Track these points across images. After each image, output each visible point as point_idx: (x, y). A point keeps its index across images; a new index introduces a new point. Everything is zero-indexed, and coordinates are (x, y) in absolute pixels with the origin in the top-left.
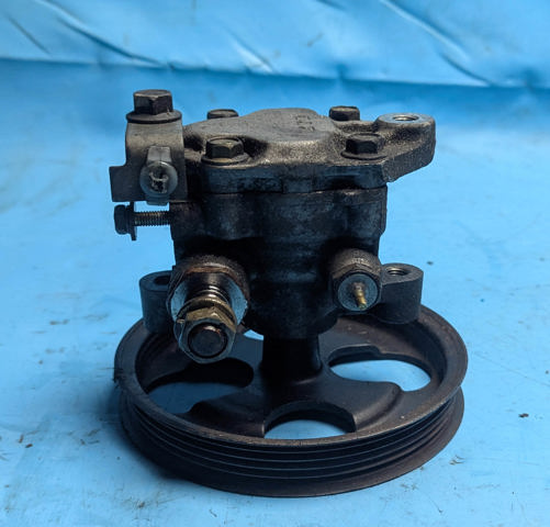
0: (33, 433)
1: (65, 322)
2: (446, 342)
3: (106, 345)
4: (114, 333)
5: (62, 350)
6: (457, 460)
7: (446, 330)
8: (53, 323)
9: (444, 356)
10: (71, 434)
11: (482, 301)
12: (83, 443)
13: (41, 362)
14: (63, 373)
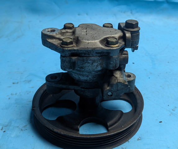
0: (6, 126)
1: (17, 83)
2: (137, 96)
3: (30, 92)
4: (33, 87)
5: (16, 94)
6: (139, 139)
7: (138, 92)
8: (13, 83)
9: (137, 102)
10: (18, 127)
11: (149, 78)
12: (22, 130)
13: (9, 99)
14: (16, 103)
